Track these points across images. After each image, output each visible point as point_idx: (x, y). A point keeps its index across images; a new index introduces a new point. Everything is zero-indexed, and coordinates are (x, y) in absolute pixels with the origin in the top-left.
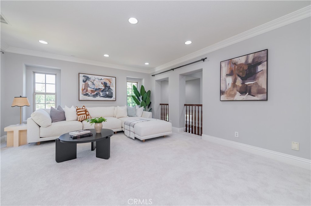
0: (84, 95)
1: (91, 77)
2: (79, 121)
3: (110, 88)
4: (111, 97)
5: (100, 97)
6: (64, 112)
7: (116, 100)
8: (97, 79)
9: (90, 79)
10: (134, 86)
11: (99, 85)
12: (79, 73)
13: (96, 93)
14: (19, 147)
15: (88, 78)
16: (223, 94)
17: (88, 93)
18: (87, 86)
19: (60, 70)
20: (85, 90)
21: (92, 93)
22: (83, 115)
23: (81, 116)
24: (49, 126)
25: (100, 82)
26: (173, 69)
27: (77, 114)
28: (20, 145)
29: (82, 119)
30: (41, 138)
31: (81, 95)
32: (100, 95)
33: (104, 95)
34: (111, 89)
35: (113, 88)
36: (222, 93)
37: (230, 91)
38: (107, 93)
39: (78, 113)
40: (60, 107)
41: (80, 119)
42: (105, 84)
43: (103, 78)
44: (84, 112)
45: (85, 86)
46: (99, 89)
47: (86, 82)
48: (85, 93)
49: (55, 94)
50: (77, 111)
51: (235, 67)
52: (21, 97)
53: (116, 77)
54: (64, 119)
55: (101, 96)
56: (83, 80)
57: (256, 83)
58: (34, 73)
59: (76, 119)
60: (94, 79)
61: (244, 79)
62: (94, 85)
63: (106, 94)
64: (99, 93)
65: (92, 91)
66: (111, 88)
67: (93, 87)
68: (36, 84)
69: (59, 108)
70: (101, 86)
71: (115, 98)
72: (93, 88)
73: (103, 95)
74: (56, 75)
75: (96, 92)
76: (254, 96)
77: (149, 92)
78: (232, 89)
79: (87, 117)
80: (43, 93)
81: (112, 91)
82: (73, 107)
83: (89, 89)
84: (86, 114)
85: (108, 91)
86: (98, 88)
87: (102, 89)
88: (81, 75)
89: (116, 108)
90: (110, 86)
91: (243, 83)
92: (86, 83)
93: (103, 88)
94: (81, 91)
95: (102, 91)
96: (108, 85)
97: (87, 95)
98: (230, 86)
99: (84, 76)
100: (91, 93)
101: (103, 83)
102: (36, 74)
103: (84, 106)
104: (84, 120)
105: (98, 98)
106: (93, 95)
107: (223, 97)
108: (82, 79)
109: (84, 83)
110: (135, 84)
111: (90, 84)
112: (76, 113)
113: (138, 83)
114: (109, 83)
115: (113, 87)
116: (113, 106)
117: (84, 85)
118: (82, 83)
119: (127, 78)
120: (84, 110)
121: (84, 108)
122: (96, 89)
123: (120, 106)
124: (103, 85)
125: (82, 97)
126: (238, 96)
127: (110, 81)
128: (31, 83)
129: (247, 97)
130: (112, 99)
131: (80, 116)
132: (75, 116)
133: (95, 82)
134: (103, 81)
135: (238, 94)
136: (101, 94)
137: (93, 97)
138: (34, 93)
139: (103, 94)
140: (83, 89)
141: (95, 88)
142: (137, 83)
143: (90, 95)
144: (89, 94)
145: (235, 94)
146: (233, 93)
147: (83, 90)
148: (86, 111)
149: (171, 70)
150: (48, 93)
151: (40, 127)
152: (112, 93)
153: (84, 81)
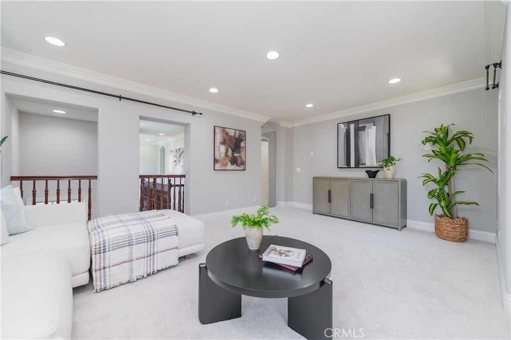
16: (217, 163)
26: (120, 98)
36: (216, 161)
37: (224, 160)
51: (227, 137)
57: (240, 156)
61: (233, 151)
76: (239, 166)
78: (225, 158)
91: (233, 154)
98: (223, 154)
107: (218, 166)
126: (230, 166)
129: (235, 167)
135: (229, 163)
145: (227, 164)
146: (226, 163)
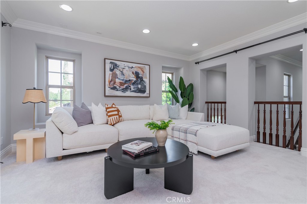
0: (112, 89)
1: (120, 64)
2: (110, 125)
3: (142, 79)
4: (144, 92)
5: (131, 92)
6: (91, 112)
7: (149, 97)
8: (127, 68)
9: (119, 67)
10: (168, 78)
11: (129, 76)
12: (105, 59)
13: (126, 87)
14: (34, 163)
15: (116, 65)
17: (116, 86)
18: (115, 76)
19: (80, 55)
20: (113, 82)
21: (121, 86)
22: (115, 117)
23: (113, 117)
24: (75, 132)
25: (130, 71)
26: (236, 51)
27: (107, 115)
28: (34, 160)
29: (114, 123)
30: (64, 149)
31: (107, 89)
32: (130, 89)
33: (136, 89)
34: (144, 81)
35: (146, 80)
38: (140, 86)
39: (109, 114)
40: (85, 105)
41: (112, 122)
42: (137, 74)
43: (134, 65)
44: (116, 113)
45: (112, 77)
46: (130, 80)
47: (114, 71)
48: (112, 87)
49: (73, 87)
50: (106, 111)
52: (34, 89)
53: (149, 65)
54: (91, 122)
55: (132, 90)
56: (110, 68)
58: (47, 58)
59: (106, 122)
60: (123, 67)
62: (124, 75)
63: (138, 88)
64: (130, 87)
65: (121, 84)
66: (144, 79)
67: (123, 78)
68: (49, 73)
69: (83, 105)
70: (131, 76)
71: (149, 93)
72: (122, 80)
73: (134, 90)
74: (74, 61)
75: (126, 85)
77: (191, 85)
79: (120, 118)
80: (59, 86)
81: (146, 84)
82: (100, 105)
83: (117, 80)
84: (118, 114)
85: (140, 84)
86: (128, 80)
87: (133, 81)
88: (108, 61)
89: (151, 107)
90: (142, 77)
92: (114, 73)
93: (135, 79)
94: (107, 83)
95: (133, 84)
96: (140, 76)
97: (114, 88)
99: (111, 63)
100: (119, 86)
101: (134, 72)
102: (50, 60)
103: (113, 104)
104: (116, 123)
105: (128, 93)
106: (122, 89)
108: (108, 66)
109: (111, 72)
110: (170, 76)
111: (118, 74)
112: (105, 113)
113: (174, 74)
114: (142, 73)
115: (146, 78)
116: (148, 105)
117: (111, 75)
118: (108, 73)
119: (163, 67)
120: (115, 109)
121: (114, 106)
122: (126, 81)
123: (157, 105)
124: (134, 76)
125: (109, 92)
127: (142, 71)
128: (44, 72)
130: (145, 95)
131: (111, 118)
132: (104, 118)
133: (124, 71)
134: (134, 70)
136: (132, 87)
137: (122, 92)
138: (47, 85)
139: (134, 88)
140: (110, 80)
141: (125, 79)
142: (172, 74)
143: (119, 90)
144: (118, 87)
147: (110, 82)
148: (118, 111)
149: (234, 52)
150: (64, 86)
151: (62, 133)
152: (145, 87)
153: (111, 70)
